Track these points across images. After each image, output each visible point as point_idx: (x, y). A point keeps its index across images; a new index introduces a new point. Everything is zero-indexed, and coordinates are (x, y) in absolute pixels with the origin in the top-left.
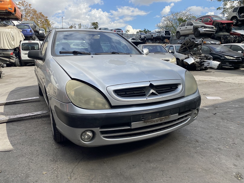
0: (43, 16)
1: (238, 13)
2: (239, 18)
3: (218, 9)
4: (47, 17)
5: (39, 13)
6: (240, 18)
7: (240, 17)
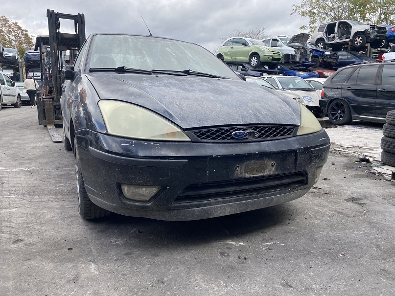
0: (19, 28)
1: (325, 34)
2: (326, 41)
4: (26, 31)
5: (13, 23)
6: (329, 41)
7: (328, 39)
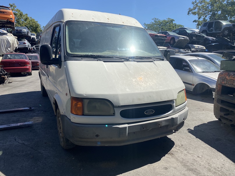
1: (207, 28)
3: (194, 22)
6: (209, 31)
